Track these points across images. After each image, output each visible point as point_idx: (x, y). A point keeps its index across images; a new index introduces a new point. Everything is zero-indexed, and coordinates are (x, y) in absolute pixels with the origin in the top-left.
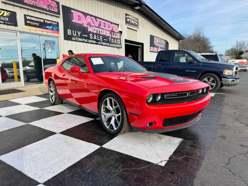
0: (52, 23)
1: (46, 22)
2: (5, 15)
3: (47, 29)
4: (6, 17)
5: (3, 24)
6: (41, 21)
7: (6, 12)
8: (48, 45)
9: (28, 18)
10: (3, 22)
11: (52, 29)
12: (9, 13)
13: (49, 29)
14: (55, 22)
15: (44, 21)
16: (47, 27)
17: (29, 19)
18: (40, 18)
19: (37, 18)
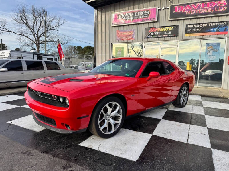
0: (218, 24)
1: (210, 25)
2: (169, 30)
3: (210, 32)
4: (171, 31)
5: (167, 37)
6: (204, 26)
7: (171, 27)
8: (210, 48)
9: (189, 27)
10: (167, 36)
11: (217, 31)
12: (173, 27)
13: (214, 31)
14: (223, 22)
15: (208, 25)
16: (211, 30)
17: (191, 27)
18: (202, 24)
19: (199, 24)
